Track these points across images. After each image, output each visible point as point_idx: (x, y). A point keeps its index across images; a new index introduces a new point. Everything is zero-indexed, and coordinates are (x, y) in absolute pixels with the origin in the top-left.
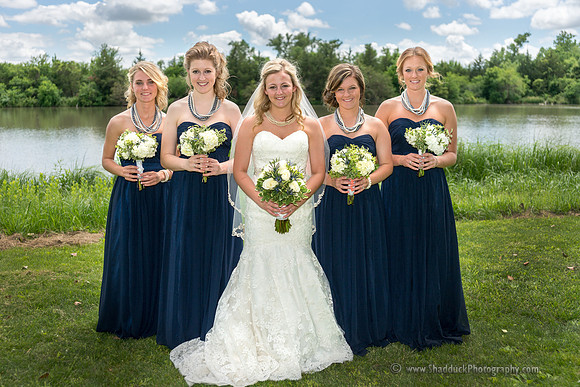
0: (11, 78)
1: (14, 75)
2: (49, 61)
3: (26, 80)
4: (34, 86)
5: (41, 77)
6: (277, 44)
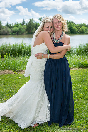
6: (40, 19)
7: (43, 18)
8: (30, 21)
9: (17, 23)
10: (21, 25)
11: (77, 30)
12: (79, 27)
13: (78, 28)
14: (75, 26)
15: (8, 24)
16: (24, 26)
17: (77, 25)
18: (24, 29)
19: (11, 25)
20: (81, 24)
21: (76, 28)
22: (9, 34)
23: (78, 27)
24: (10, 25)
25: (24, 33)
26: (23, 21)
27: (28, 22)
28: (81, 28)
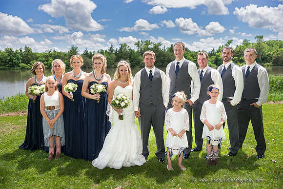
0: (38, 58)
1: (39, 57)
2: (52, 52)
3: (44, 59)
4: (47, 61)
5: (49, 58)
6: (138, 44)
7: (141, 43)
8: (121, 48)
9: (101, 50)
10: (107, 53)
15: (87, 52)
16: (111, 55)
18: (112, 59)
19: (93, 54)
22: (89, 68)
24: (91, 53)
25: (112, 65)
26: (111, 48)
27: (118, 49)
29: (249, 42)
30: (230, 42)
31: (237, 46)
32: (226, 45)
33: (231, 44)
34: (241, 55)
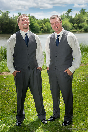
11: (39, 27)
12: (43, 24)
13: (41, 25)
14: (37, 22)
17: (40, 21)
20: (45, 20)
21: (38, 25)
23: (41, 23)
28: (44, 25)
29: (85, 11)
30: (69, 11)
31: (76, 14)
32: (67, 13)
33: (70, 12)
34: (80, 22)
